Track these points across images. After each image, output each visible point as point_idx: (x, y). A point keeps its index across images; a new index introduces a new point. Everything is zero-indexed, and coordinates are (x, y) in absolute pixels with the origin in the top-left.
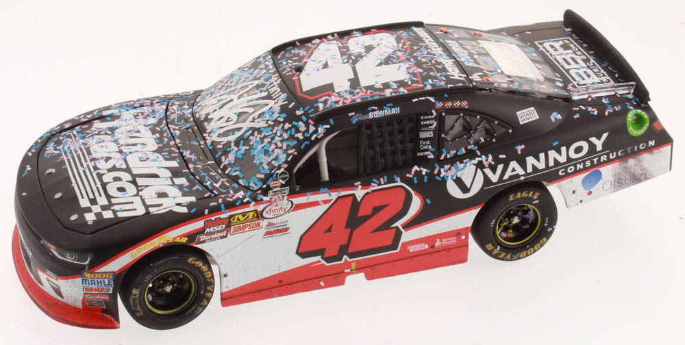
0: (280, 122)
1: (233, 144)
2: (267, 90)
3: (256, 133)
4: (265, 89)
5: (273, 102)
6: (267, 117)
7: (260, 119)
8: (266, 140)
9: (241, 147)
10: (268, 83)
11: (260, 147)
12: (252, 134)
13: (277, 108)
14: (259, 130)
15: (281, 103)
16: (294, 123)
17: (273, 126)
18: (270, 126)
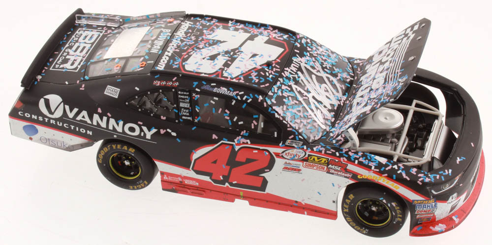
0: (310, 54)
1: (338, 78)
2: (296, 73)
3: (324, 66)
4: (296, 76)
5: (302, 64)
6: (312, 63)
7: (316, 67)
8: (324, 58)
9: (336, 72)
10: (291, 76)
11: (329, 61)
12: (326, 68)
13: (304, 60)
14: (322, 64)
15: (300, 59)
16: (305, 46)
17: (315, 57)
18: (316, 59)
